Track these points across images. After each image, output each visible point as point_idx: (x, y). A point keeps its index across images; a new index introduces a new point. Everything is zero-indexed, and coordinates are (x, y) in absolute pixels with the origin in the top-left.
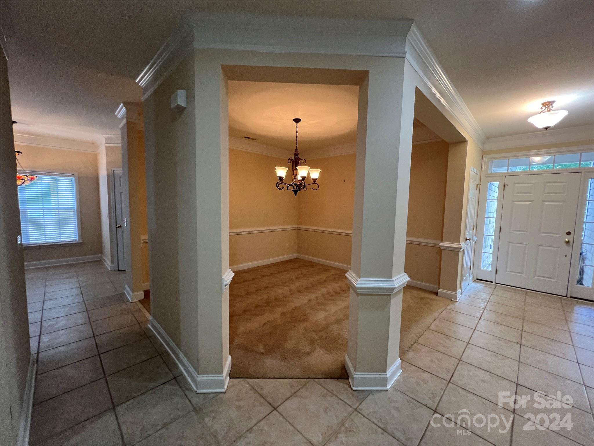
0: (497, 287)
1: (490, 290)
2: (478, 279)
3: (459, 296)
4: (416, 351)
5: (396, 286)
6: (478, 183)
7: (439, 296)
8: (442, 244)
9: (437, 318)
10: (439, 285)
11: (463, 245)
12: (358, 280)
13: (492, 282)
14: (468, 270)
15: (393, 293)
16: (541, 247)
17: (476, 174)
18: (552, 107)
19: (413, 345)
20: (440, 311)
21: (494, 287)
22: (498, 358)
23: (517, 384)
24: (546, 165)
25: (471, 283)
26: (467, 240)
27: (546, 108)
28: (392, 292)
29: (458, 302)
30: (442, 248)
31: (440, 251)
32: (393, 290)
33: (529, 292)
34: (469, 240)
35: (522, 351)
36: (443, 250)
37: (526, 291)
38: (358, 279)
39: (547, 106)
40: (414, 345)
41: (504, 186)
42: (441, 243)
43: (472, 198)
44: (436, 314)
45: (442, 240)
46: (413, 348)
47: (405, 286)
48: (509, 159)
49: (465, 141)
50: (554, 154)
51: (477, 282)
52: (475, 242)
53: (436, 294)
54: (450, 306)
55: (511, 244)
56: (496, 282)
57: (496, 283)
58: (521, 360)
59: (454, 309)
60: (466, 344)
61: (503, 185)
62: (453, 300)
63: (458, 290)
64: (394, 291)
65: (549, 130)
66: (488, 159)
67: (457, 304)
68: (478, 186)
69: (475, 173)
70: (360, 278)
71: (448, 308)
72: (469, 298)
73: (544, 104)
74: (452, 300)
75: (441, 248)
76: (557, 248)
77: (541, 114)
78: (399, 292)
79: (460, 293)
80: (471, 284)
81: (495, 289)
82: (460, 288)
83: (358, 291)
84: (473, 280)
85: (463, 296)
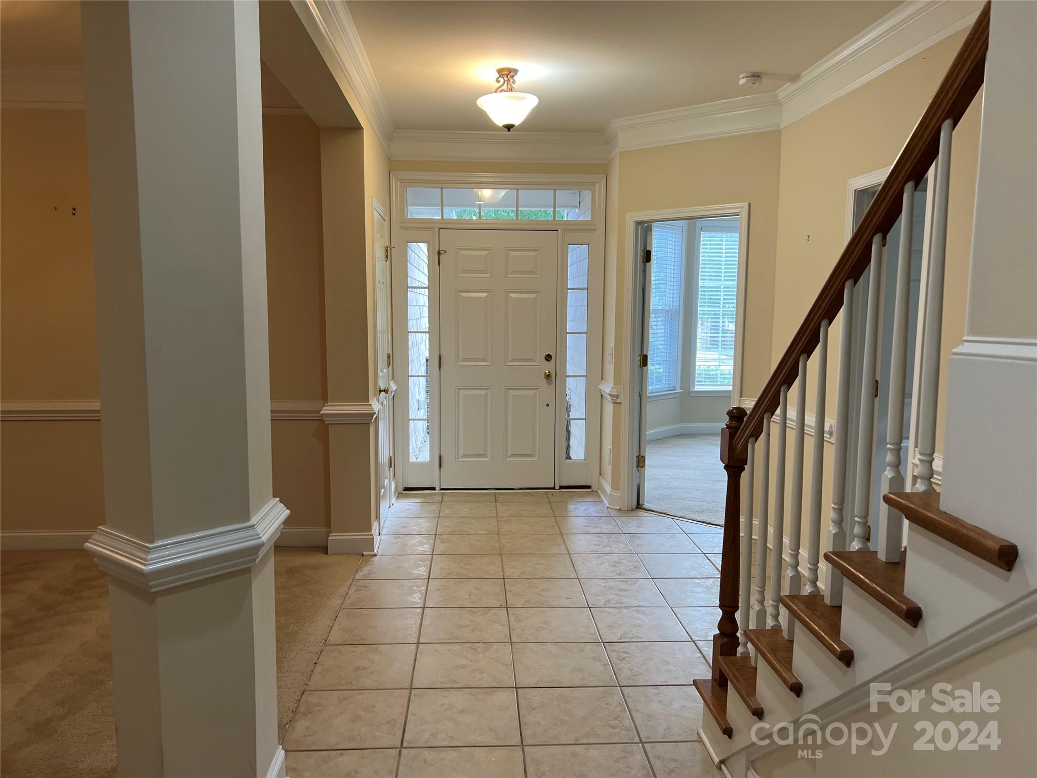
0: (446, 499)
1: (434, 507)
2: (406, 489)
3: (377, 539)
4: (310, 713)
5: (264, 539)
6: (388, 244)
7: (331, 555)
8: (327, 410)
9: (341, 609)
10: (328, 524)
11: (376, 406)
12: (148, 550)
13: (434, 489)
14: (387, 468)
15: (257, 562)
16: (511, 392)
17: (382, 220)
18: (514, 82)
19: (299, 700)
20: (343, 590)
21: (439, 499)
22: (477, 651)
23: (516, 688)
24: (494, 209)
25: (393, 502)
26: (381, 391)
27: (505, 81)
28: (255, 560)
29: (376, 555)
30: (327, 420)
31: (323, 427)
32: (257, 554)
33: (501, 494)
34: (384, 391)
35: (512, 619)
36: (329, 426)
37: (495, 493)
38: (148, 545)
39: (506, 79)
40: (303, 699)
41: (439, 253)
42: (324, 406)
43: (381, 283)
44: (336, 602)
45: (325, 399)
46: (302, 709)
47: (279, 535)
48: (442, 188)
49: (359, 128)
50: (518, 186)
51: (406, 496)
52: (393, 396)
53: (324, 550)
54: (361, 571)
55: (462, 392)
56: (442, 487)
57: (442, 489)
58: (514, 639)
59: (372, 577)
60: (413, 647)
61: (437, 251)
62: (364, 553)
63: (374, 523)
64: (259, 554)
65: (513, 131)
66: (402, 181)
67: (376, 559)
68: (389, 249)
69: (380, 215)
70: (152, 542)
71: (358, 576)
72: (398, 539)
73: (500, 71)
74: (363, 556)
75: (326, 422)
76: (534, 391)
77: (498, 94)
78: (266, 556)
79: (377, 533)
80: (395, 505)
81: (443, 503)
82: (377, 518)
83: (150, 584)
84: (397, 493)
85: (383, 537)
